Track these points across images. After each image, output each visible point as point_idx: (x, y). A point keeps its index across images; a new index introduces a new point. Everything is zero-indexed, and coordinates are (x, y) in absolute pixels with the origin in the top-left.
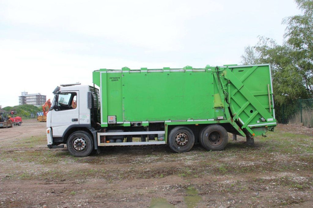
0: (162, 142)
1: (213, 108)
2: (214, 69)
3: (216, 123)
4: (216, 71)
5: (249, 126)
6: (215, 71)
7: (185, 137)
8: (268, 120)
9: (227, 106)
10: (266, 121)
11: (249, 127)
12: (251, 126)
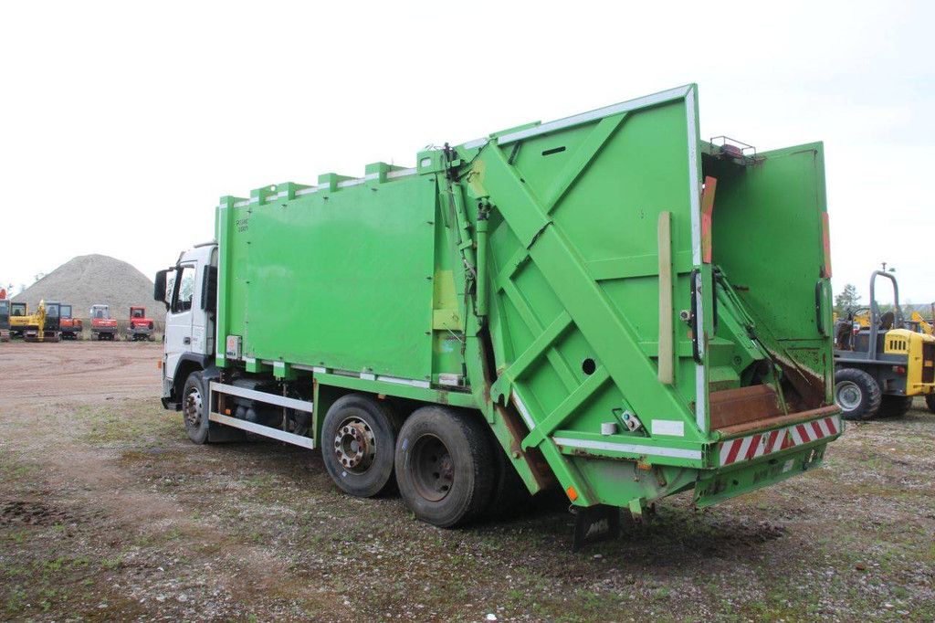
0: (307, 443)
1: (428, 333)
2: (439, 158)
3: (435, 401)
4: (444, 168)
5: (559, 441)
6: (439, 169)
7: (355, 436)
8: (658, 427)
9: (474, 327)
10: (643, 431)
11: (560, 447)
12: (570, 442)
